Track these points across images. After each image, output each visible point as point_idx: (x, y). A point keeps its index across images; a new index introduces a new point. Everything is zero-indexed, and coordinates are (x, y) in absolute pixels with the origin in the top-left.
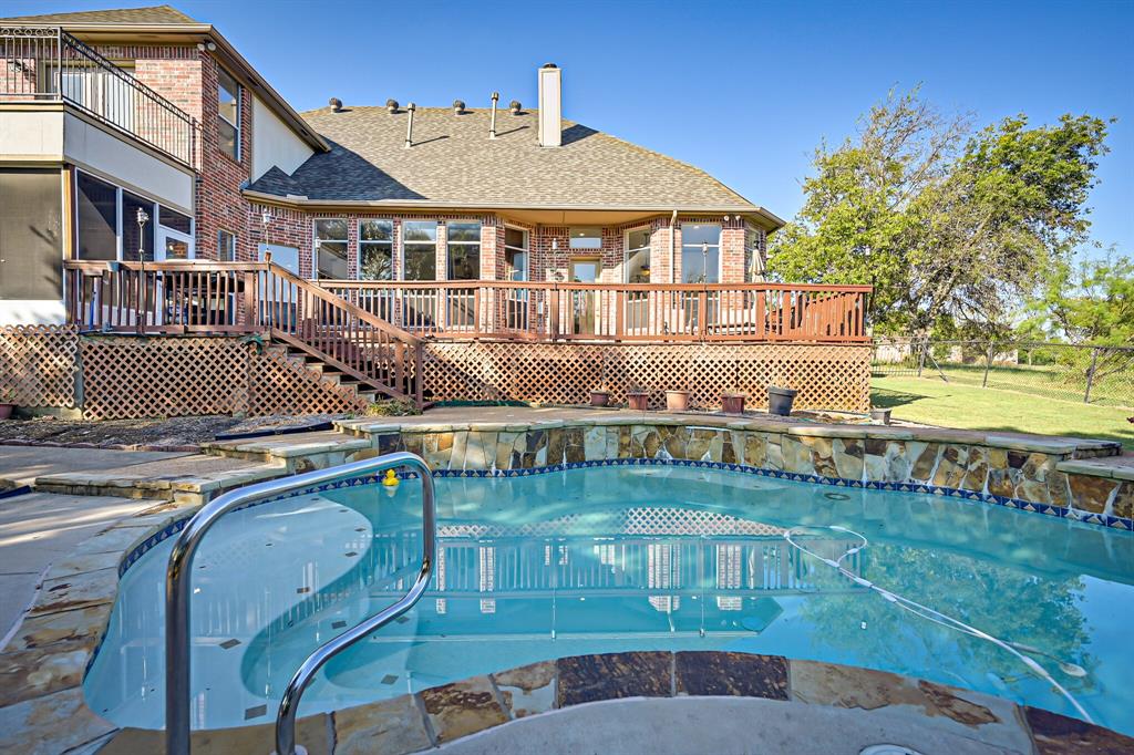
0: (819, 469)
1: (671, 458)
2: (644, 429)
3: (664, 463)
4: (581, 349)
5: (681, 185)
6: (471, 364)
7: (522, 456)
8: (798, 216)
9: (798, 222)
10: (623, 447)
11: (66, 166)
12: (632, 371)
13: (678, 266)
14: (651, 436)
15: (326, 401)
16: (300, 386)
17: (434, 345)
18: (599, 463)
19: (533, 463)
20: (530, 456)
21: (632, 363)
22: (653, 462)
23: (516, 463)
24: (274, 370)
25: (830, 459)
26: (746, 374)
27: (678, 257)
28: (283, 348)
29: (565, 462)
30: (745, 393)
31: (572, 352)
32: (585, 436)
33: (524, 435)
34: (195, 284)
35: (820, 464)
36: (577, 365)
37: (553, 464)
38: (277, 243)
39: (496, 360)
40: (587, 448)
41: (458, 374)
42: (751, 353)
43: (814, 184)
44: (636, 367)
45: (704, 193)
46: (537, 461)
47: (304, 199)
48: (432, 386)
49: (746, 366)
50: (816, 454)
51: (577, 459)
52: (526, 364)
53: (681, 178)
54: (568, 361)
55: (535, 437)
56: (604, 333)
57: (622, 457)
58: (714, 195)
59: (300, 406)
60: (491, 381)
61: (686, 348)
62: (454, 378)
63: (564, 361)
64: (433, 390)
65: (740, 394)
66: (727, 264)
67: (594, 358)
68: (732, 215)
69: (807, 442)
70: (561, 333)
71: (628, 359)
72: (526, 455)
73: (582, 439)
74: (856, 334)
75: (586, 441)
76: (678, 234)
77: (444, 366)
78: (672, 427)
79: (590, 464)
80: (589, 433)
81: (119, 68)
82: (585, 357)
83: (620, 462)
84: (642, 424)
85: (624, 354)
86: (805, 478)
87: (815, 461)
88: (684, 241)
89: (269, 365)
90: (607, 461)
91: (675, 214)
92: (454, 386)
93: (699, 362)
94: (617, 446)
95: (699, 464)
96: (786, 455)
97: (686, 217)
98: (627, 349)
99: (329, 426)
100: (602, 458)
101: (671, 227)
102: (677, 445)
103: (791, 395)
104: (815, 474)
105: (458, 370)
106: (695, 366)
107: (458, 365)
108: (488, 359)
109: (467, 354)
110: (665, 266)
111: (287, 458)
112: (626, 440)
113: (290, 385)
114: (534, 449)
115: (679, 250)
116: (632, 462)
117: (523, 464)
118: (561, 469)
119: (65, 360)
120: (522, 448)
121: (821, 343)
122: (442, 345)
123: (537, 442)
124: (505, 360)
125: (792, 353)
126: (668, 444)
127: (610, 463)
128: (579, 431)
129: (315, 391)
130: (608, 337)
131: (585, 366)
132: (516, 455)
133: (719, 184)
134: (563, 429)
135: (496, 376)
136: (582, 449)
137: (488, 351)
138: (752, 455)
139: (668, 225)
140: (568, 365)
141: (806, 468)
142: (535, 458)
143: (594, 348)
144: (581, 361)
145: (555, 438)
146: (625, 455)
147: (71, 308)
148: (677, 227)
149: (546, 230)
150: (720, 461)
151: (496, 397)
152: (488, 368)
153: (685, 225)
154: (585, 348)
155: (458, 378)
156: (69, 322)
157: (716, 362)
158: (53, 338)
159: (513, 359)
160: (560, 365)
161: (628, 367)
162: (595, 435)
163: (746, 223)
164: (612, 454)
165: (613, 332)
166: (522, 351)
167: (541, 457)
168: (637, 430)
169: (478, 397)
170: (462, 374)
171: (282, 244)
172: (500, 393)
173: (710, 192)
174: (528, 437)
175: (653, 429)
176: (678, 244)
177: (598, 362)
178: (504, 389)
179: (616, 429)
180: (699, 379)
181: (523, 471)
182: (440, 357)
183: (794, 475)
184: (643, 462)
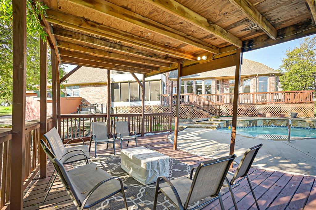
0: (311, 127)
3: (273, 126)
5: (257, 67)
6: (222, 109)
8: (280, 68)
9: (280, 69)
10: (264, 123)
11: (161, 80)
12: (256, 110)
13: (258, 86)
15: (203, 116)
16: (199, 113)
18: (260, 126)
20: (250, 125)
21: (256, 108)
22: (270, 126)
23: (248, 126)
24: (194, 111)
25: (313, 125)
26: (283, 110)
27: (258, 84)
28: (196, 107)
30: (285, 114)
34: (182, 97)
35: (311, 126)
37: (253, 126)
39: (227, 108)
40: (258, 124)
42: (284, 105)
43: (286, 60)
44: (257, 109)
45: (263, 69)
49: (283, 108)
50: (310, 124)
51: (256, 125)
53: (256, 66)
55: (251, 121)
56: (250, 102)
58: (266, 69)
59: (199, 117)
60: (227, 112)
61: (269, 105)
65: (284, 114)
66: (270, 85)
67: (248, 107)
68: (272, 74)
69: (308, 122)
70: (241, 103)
71: (255, 107)
74: (311, 101)
76: (258, 79)
78: (274, 120)
79: (258, 126)
83: (264, 126)
84: (268, 120)
86: (307, 128)
87: (310, 125)
88: (259, 80)
89: (194, 110)
91: (258, 75)
93: (272, 107)
95: (281, 126)
96: (303, 124)
97: (260, 75)
98: (255, 105)
99: (208, 120)
101: (256, 78)
102: (276, 123)
103: (296, 114)
104: (310, 128)
106: (271, 108)
110: (254, 86)
111: (218, 124)
112: (265, 122)
113: (197, 113)
115: (258, 83)
116: (266, 126)
117: (249, 126)
119: (162, 110)
120: (249, 123)
121: (299, 103)
124: (229, 108)
125: (292, 105)
126: (273, 123)
127: (261, 126)
128: (256, 121)
129: (202, 114)
130: (251, 103)
131: (246, 109)
132: (248, 124)
133: (267, 67)
134: (254, 120)
135: (227, 111)
136: (257, 124)
138: (294, 124)
139: (255, 77)
140: (242, 109)
141: (308, 127)
143: (248, 106)
144: (245, 108)
145: (253, 122)
146: (264, 125)
147: (161, 102)
148: (257, 78)
149: (224, 80)
150: (286, 126)
152: (226, 110)
153: (259, 77)
154: (246, 105)
156: (161, 104)
157: (276, 107)
158: (160, 107)
159: (231, 108)
160: (241, 109)
161: (255, 109)
162: (259, 121)
163: (275, 76)
164: (262, 125)
165: (252, 102)
167: (251, 125)
168: (267, 120)
170: (220, 111)
173: (265, 69)
174: (249, 121)
175: (270, 120)
176: (257, 81)
177: (249, 108)
178: (229, 114)
179: (263, 120)
180: (272, 111)
183: (304, 128)
184: (268, 126)
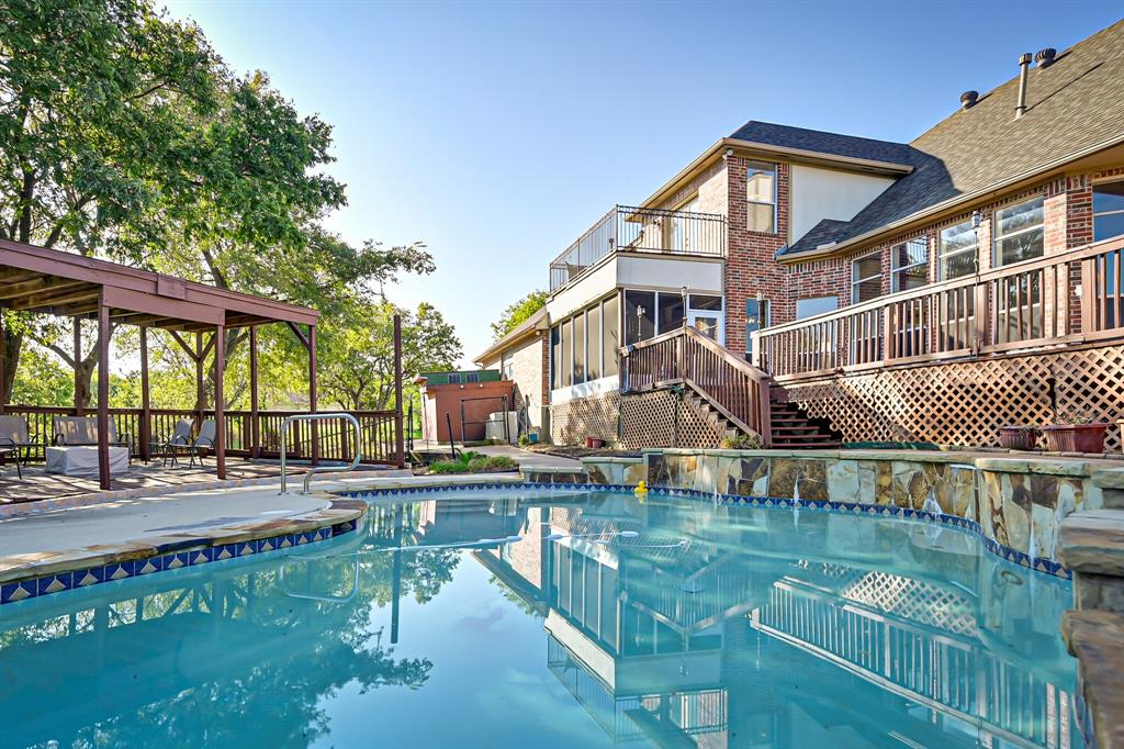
0: (995, 530)
1: (941, 512)
2: (907, 467)
3: (933, 518)
4: (1016, 363)
6: (878, 398)
7: (737, 483)
10: (882, 490)
14: (917, 477)
15: (710, 437)
16: (698, 425)
17: (843, 380)
18: (850, 507)
19: (749, 491)
20: (747, 484)
22: (920, 515)
23: (732, 489)
24: (687, 411)
25: (1002, 512)
28: (691, 394)
29: (796, 497)
31: (1002, 371)
32: (829, 470)
33: (739, 460)
36: (1009, 389)
37: (777, 495)
38: (814, 296)
39: (904, 391)
40: (832, 486)
41: (866, 410)
46: (754, 489)
47: (833, 246)
48: (842, 426)
50: (992, 502)
51: (816, 497)
52: (939, 393)
54: (996, 384)
55: (752, 464)
57: (882, 503)
60: (898, 418)
62: (862, 416)
63: (990, 384)
64: (843, 430)
67: (1036, 375)
72: (741, 482)
73: (824, 474)
75: (829, 477)
77: (852, 401)
78: (941, 467)
79: (836, 505)
80: (832, 468)
81: (676, 211)
82: (1022, 376)
83: (878, 509)
84: (905, 460)
85: (1093, 364)
87: (992, 516)
90: (862, 507)
92: (862, 425)
94: (873, 488)
98: (1099, 355)
100: (853, 501)
102: (945, 493)
104: (994, 538)
105: (865, 406)
107: (865, 401)
108: (895, 391)
109: (875, 386)
112: (885, 481)
113: (694, 425)
114: (750, 476)
116: (894, 511)
117: (739, 490)
118: (791, 504)
119: (617, 412)
120: (737, 474)
122: (851, 379)
123: (754, 470)
126: (937, 492)
127: (865, 508)
128: (818, 463)
129: (705, 428)
131: (1022, 388)
132: (732, 481)
134: (795, 460)
135: (902, 412)
136: (823, 485)
137: (895, 381)
142: (752, 486)
143: (1037, 361)
145: (783, 469)
146: (884, 501)
151: (901, 438)
154: (1024, 361)
155: (866, 416)
161: (1102, 384)
162: (842, 471)
164: (868, 497)
166: (933, 377)
167: (761, 486)
168: (899, 467)
169: (883, 438)
170: (870, 410)
171: (820, 296)
172: (906, 433)
174: (743, 463)
175: (919, 468)
178: (911, 428)
179: (872, 464)
181: (738, 499)
182: (849, 393)
184: (908, 513)
